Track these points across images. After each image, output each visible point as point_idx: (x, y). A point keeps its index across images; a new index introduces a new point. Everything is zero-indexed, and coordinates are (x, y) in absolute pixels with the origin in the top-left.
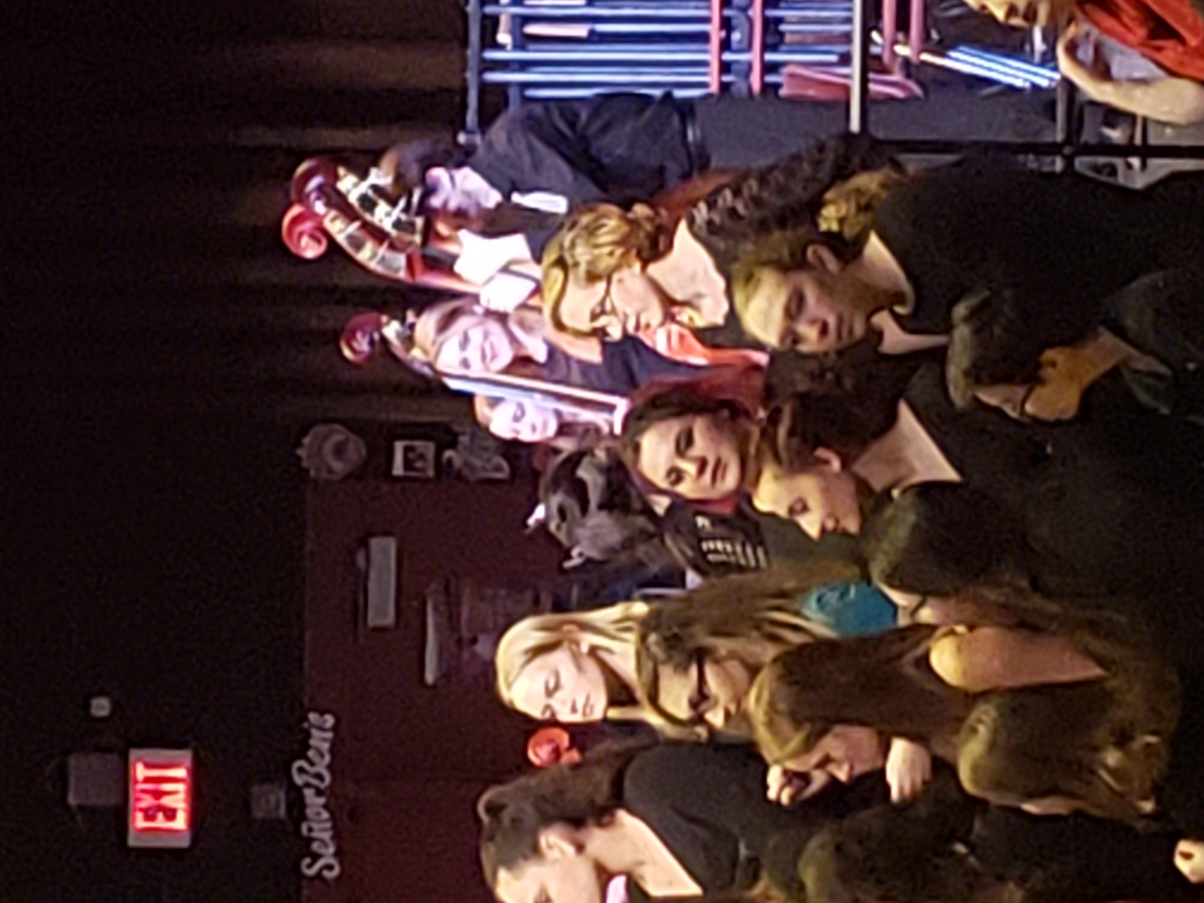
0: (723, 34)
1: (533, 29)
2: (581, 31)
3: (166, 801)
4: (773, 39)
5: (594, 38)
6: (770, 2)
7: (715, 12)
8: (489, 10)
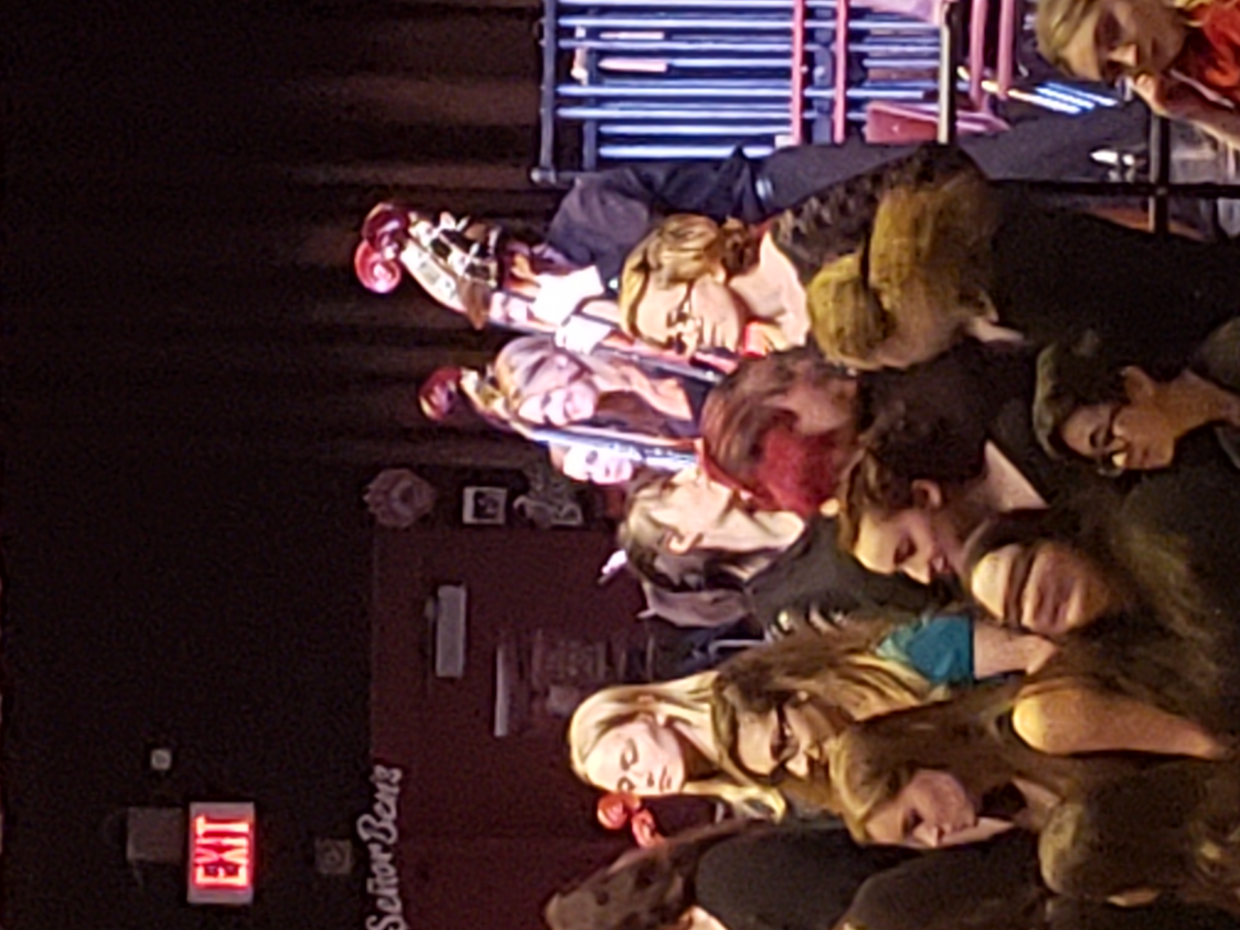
0: (805, 69)
1: (609, 64)
2: (658, 65)
3: (228, 856)
4: (857, 75)
5: (672, 73)
6: (854, 36)
7: (797, 46)
8: (565, 43)
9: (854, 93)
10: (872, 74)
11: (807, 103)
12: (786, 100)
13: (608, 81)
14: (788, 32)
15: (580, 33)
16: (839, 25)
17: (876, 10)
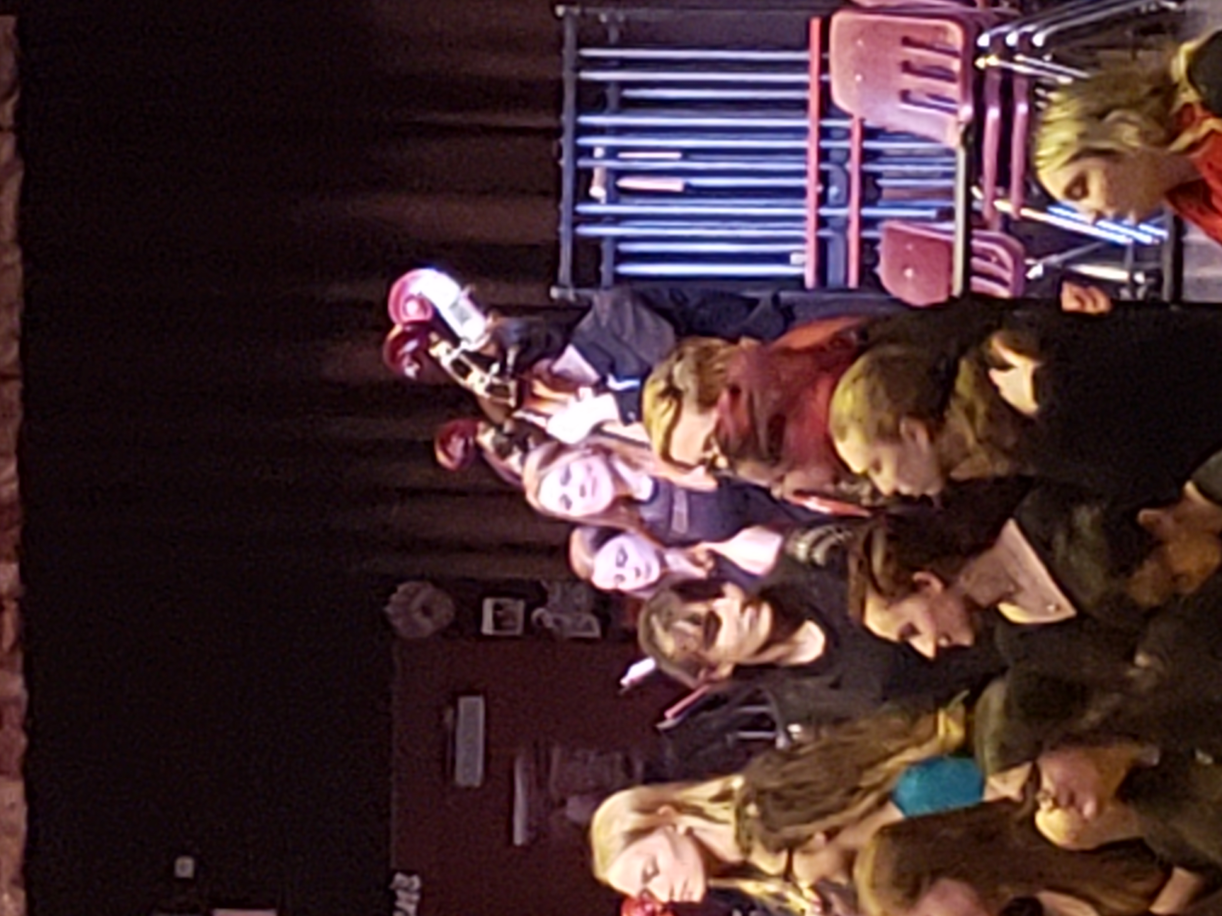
0: (820, 188)
1: (626, 183)
2: (676, 185)
4: (871, 194)
5: (690, 192)
6: (867, 156)
7: (812, 165)
8: (583, 163)
9: (868, 212)
10: (885, 193)
11: (822, 222)
12: (800, 219)
13: (624, 199)
14: (802, 152)
15: (599, 152)
16: (854, 145)
17: (890, 129)
